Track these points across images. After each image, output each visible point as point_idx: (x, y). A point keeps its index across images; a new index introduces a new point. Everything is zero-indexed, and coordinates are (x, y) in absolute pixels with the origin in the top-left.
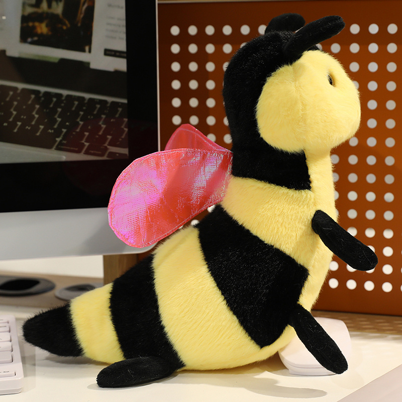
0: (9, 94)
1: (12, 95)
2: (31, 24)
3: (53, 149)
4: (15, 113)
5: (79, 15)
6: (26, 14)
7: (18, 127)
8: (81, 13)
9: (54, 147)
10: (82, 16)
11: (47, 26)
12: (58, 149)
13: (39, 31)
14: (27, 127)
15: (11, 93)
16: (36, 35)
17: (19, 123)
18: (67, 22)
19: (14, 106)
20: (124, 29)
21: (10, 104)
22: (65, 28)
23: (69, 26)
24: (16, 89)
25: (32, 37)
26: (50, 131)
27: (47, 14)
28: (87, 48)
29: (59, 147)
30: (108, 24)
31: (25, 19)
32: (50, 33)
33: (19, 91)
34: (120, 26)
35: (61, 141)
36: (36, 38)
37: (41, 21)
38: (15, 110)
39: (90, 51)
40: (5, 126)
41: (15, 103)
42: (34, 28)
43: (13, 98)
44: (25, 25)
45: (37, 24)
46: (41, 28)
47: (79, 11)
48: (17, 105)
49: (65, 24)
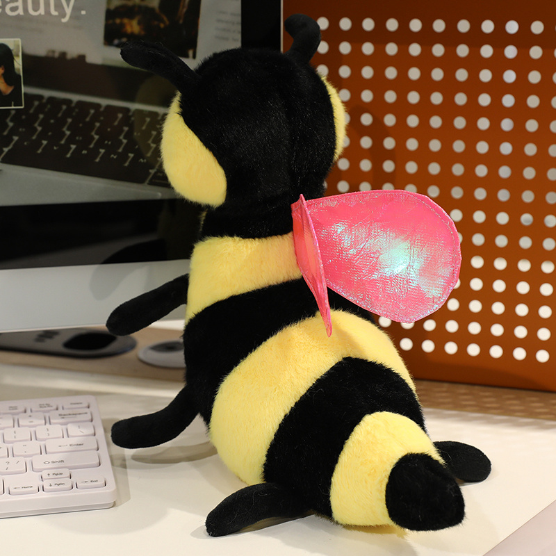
0: (89, 113)
1: (94, 114)
2: (118, 21)
3: (146, 184)
4: (96, 137)
5: (181, 8)
6: (112, 7)
7: (100, 155)
8: (183, 7)
9: (147, 181)
10: (185, 10)
11: (139, 23)
12: (152, 183)
13: (129, 30)
14: (112, 156)
15: (92, 111)
16: (125, 35)
17: (102, 151)
18: (165, 19)
19: (96, 129)
20: (239, 28)
21: (90, 126)
22: (162, 26)
23: (167, 23)
24: (98, 106)
25: (120, 38)
26: (142, 160)
27: (140, 7)
28: (191, 53)
29: (153, 180)
30: (219, 21)
31: (110, 14)
32: (143, 33)
33: (102, 109)
34: (233, 23)
35: (156, 173)
36: (124, 40)
37: (131, 17)
38: (96, 134)
39: (194, 57)
40: (84, 154)
41: (98, 124)
42: (122, 25)
43: (95, 118)
44: (111, 22)
45: (126, 21)
46: (131, 26)
47: (182, 4)
48: (99, 127)
49: (163, 21)
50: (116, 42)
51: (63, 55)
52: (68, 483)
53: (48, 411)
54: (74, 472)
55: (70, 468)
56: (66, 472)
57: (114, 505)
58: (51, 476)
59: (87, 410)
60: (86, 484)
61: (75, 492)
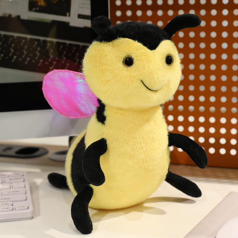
0: (22, 42)
1: (24, 42)
4: (26, 52)
7: (27, 61)
13: (40, 4)
17: (28, 59)
19: (25, 49)
21: (23, 48)
22: (55, 2)
25: (35, 7)
26: (46, 63)
28: (68, 14)
36: (38, 8)
39: (69, 16)
40: (20, 60)
41: (26, 47)
42: (37, 2)
43: (25, 44)
46: (41, 2)
50: (34, 9)
51: (10, 16)
52: (11, 208)
53: (4, 178)
54: (14, 203)
55: (13, 201)
56: (10, 203)
57: (32, 218)
58: (4, 205)
59: (22, 177)
60: (19, 208)
61: (14, 212)
